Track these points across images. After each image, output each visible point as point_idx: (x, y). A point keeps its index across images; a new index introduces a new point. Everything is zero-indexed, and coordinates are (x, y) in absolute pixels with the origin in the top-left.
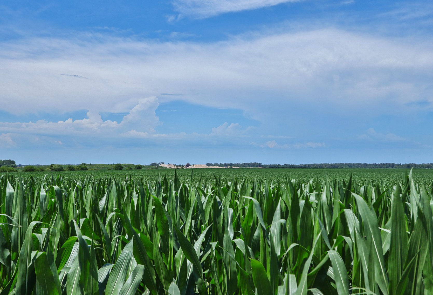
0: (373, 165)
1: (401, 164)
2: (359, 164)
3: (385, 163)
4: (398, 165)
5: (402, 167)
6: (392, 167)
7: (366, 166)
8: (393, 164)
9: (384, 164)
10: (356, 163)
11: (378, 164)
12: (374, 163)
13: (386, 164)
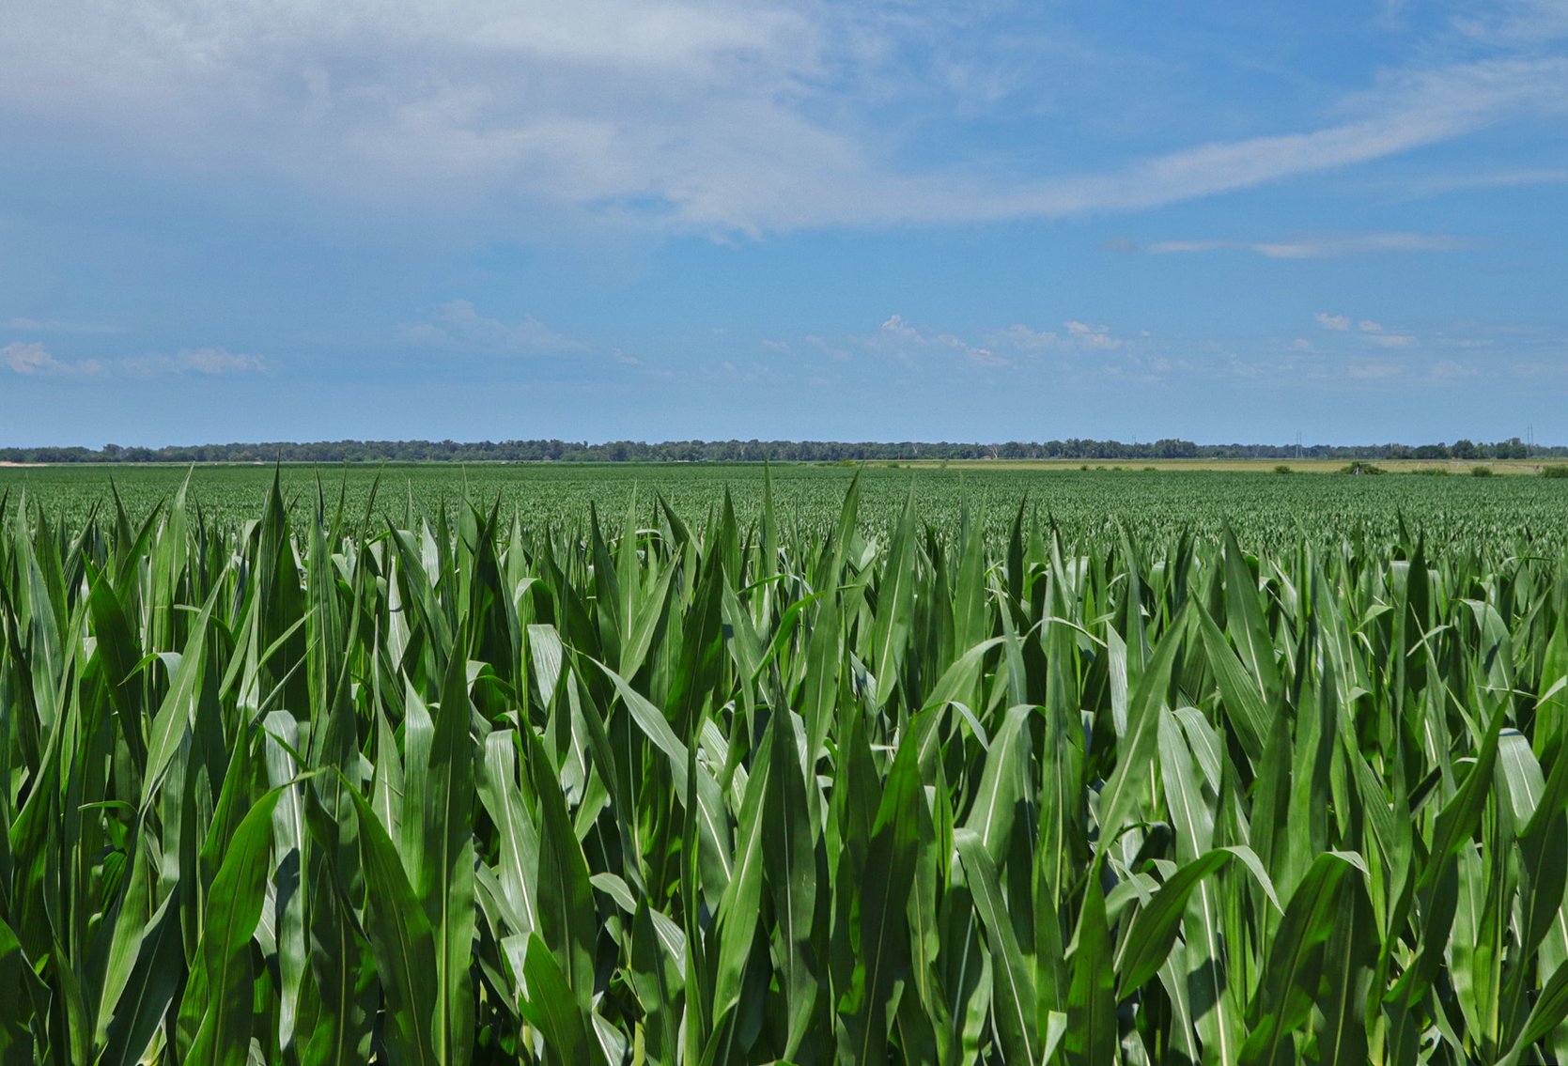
0: (478, 449)
1: (586, 444)
2: (424, 444)
3: (526, 440)
4: (577, 447)
5: (596, 457)
6: (553, 458)
7: (451, 455)
8: (557, 444)
9: (520, 444)
10: (408, 441)
11: (496, 443)
12: (484, 441)
13: (531, 443)
